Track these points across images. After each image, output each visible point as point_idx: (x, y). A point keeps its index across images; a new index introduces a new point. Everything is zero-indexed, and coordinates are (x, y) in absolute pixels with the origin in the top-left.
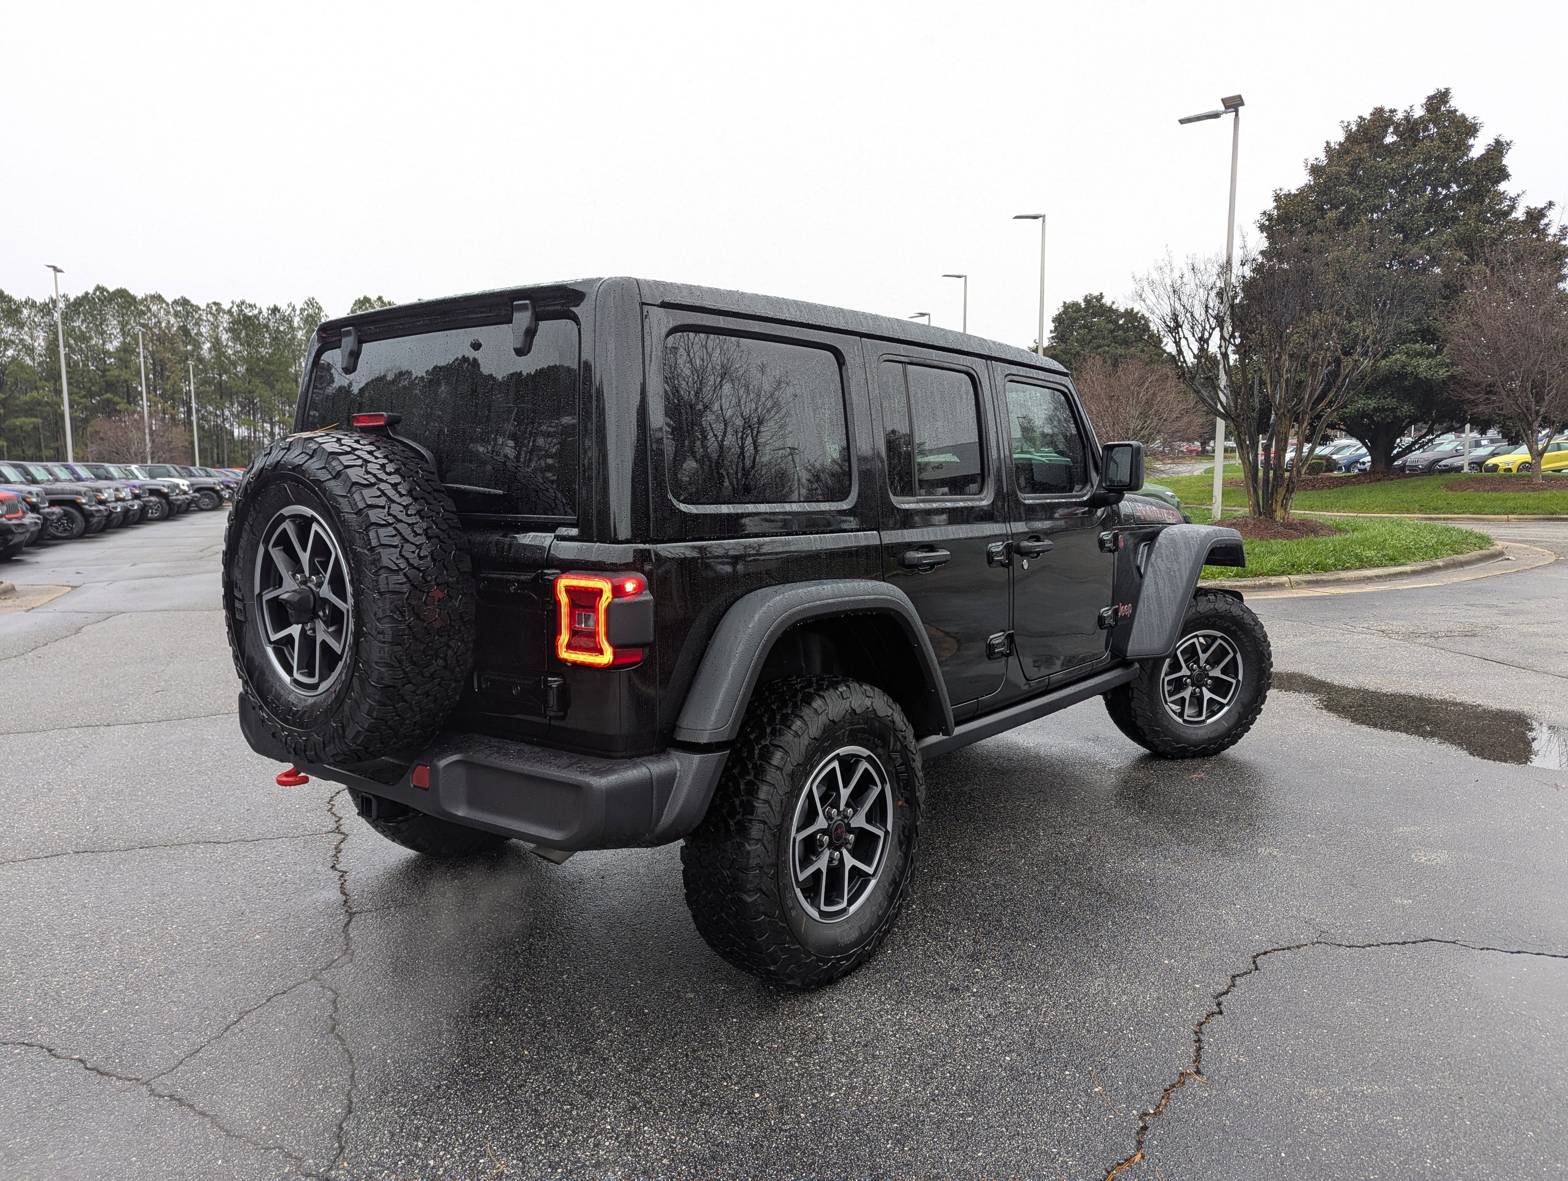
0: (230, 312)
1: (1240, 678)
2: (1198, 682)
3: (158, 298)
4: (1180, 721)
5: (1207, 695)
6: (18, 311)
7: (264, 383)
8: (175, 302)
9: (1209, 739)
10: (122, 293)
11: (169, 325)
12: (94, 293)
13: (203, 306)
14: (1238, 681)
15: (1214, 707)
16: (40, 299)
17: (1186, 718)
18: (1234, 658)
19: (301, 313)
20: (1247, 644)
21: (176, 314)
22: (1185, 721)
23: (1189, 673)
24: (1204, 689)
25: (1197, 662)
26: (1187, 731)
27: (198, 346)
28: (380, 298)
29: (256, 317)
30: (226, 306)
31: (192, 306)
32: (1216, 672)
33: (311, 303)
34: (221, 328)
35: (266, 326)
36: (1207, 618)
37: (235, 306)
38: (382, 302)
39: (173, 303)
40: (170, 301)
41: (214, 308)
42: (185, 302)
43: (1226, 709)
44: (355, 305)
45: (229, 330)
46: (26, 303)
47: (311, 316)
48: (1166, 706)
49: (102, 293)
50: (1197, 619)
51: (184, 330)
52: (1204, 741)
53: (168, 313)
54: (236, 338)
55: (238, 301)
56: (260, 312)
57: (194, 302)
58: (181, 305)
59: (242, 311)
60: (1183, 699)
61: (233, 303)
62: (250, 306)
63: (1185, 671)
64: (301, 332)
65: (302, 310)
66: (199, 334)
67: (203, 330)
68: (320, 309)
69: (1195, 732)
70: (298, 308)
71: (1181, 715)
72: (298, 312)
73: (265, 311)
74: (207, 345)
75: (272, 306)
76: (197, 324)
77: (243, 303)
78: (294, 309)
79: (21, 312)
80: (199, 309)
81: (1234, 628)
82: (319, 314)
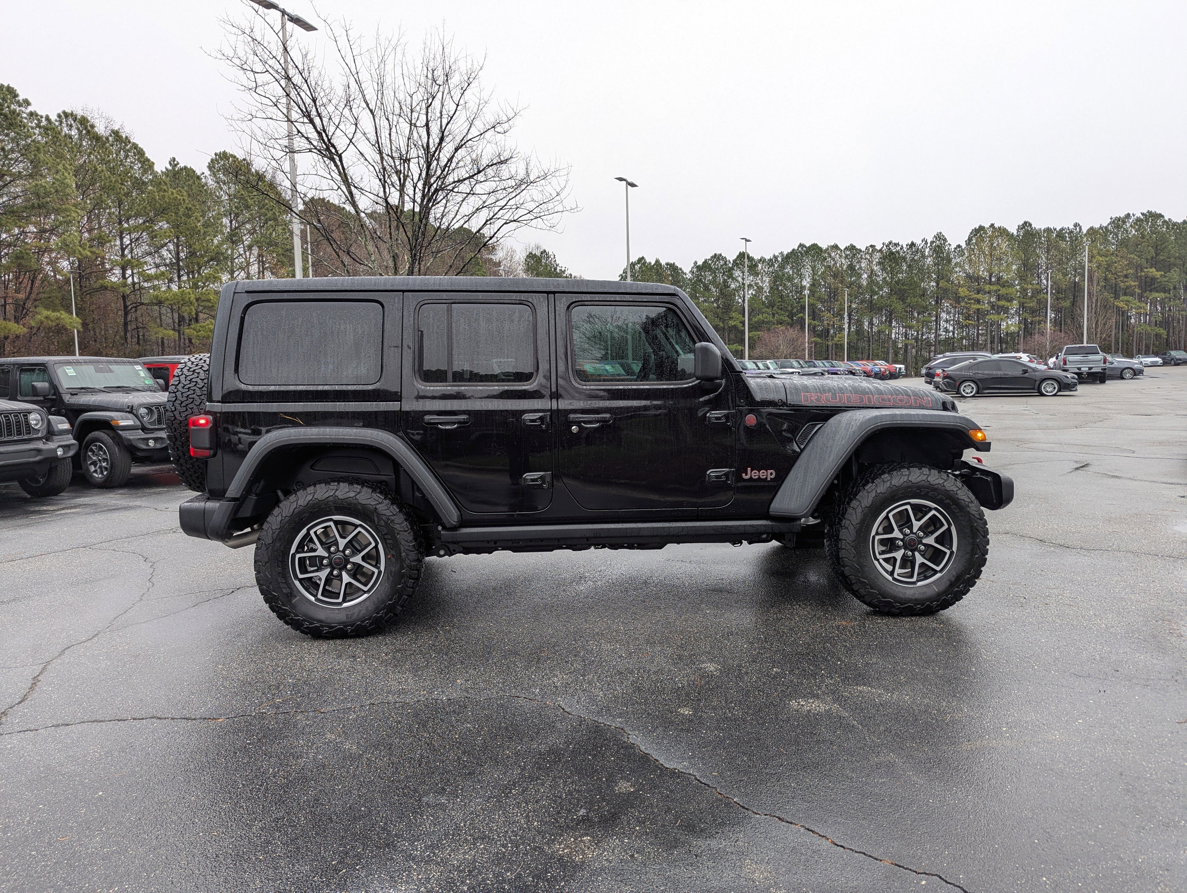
0: (881, 251)
1: (955, 549)
2: (911, 545)
3: (836, 247)
4: (890, 578)
5: (919, 559)
6: (756, 266)
7: (899, 299)
8: (846, 248)
9: (916, 600)
10: (815, 246)
11: (842, 265)
12: (798, 249)
13: (863, 249)
14: (952, 553)
15: (926, 572)
16: (767, 257)
17: (896, 576)
18: (949, 529)
19: (931, 245)
20: (961, 518)
21: (846, 257)
22: (894, 579)
23: (901, 537)
24: (917, 553)
25: (911, 527)
26: (894, 588)
27: (859, 276)
28: (992, 225)
29: (898, 252)
30: (878, 248)
31: (857, 249)
32: (930, 540)
33: (939, 237)
34: (874, 263)
35: (904, 258)
36: (919, 488)
37: (885, 247)
38: (994, 228)
39: (845, 249)
40: (843, 248)
41: (871, 250)
42: (852, 248)
43: (938, 575)
44: (971, 233)
45: (879, 263)
46: (761, 260)
47: (938, 246)
48: (876, 563)
49: (802, 248)
50: (909, 487)
51: (851, 267)
52: (910, 600)
53: (841, 256)
54: (884, 269)
55: (887, 242)
56: (902, 248)
57: (858, 247)
58: (850, 250)
59: (890, 249)
60: (895, 559)
61: (883, 244)
62: (895, 244)
63: (897, 534)
64: (929, 259)
65: (932, 242)
66: (861, 268)
67: (863, 265)
68: (945, 240)
69: (903, 591)
70: (929, 242)
71: (892, 573)
72: (929, 245)
73: (905, 246)
74: (865, 276)
75: (910, 243)
76: (859, 262)
77: (890, 243)
78: (926, 243)
79: (758, 266)
80: (861, 251)
81: (948, 501)
82: (944, 244)
